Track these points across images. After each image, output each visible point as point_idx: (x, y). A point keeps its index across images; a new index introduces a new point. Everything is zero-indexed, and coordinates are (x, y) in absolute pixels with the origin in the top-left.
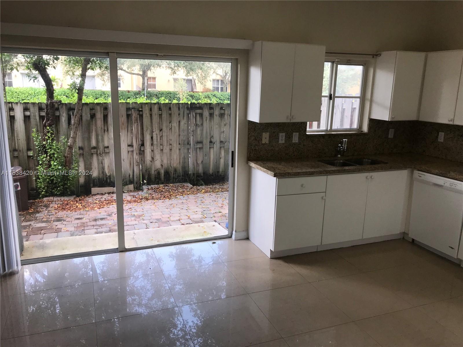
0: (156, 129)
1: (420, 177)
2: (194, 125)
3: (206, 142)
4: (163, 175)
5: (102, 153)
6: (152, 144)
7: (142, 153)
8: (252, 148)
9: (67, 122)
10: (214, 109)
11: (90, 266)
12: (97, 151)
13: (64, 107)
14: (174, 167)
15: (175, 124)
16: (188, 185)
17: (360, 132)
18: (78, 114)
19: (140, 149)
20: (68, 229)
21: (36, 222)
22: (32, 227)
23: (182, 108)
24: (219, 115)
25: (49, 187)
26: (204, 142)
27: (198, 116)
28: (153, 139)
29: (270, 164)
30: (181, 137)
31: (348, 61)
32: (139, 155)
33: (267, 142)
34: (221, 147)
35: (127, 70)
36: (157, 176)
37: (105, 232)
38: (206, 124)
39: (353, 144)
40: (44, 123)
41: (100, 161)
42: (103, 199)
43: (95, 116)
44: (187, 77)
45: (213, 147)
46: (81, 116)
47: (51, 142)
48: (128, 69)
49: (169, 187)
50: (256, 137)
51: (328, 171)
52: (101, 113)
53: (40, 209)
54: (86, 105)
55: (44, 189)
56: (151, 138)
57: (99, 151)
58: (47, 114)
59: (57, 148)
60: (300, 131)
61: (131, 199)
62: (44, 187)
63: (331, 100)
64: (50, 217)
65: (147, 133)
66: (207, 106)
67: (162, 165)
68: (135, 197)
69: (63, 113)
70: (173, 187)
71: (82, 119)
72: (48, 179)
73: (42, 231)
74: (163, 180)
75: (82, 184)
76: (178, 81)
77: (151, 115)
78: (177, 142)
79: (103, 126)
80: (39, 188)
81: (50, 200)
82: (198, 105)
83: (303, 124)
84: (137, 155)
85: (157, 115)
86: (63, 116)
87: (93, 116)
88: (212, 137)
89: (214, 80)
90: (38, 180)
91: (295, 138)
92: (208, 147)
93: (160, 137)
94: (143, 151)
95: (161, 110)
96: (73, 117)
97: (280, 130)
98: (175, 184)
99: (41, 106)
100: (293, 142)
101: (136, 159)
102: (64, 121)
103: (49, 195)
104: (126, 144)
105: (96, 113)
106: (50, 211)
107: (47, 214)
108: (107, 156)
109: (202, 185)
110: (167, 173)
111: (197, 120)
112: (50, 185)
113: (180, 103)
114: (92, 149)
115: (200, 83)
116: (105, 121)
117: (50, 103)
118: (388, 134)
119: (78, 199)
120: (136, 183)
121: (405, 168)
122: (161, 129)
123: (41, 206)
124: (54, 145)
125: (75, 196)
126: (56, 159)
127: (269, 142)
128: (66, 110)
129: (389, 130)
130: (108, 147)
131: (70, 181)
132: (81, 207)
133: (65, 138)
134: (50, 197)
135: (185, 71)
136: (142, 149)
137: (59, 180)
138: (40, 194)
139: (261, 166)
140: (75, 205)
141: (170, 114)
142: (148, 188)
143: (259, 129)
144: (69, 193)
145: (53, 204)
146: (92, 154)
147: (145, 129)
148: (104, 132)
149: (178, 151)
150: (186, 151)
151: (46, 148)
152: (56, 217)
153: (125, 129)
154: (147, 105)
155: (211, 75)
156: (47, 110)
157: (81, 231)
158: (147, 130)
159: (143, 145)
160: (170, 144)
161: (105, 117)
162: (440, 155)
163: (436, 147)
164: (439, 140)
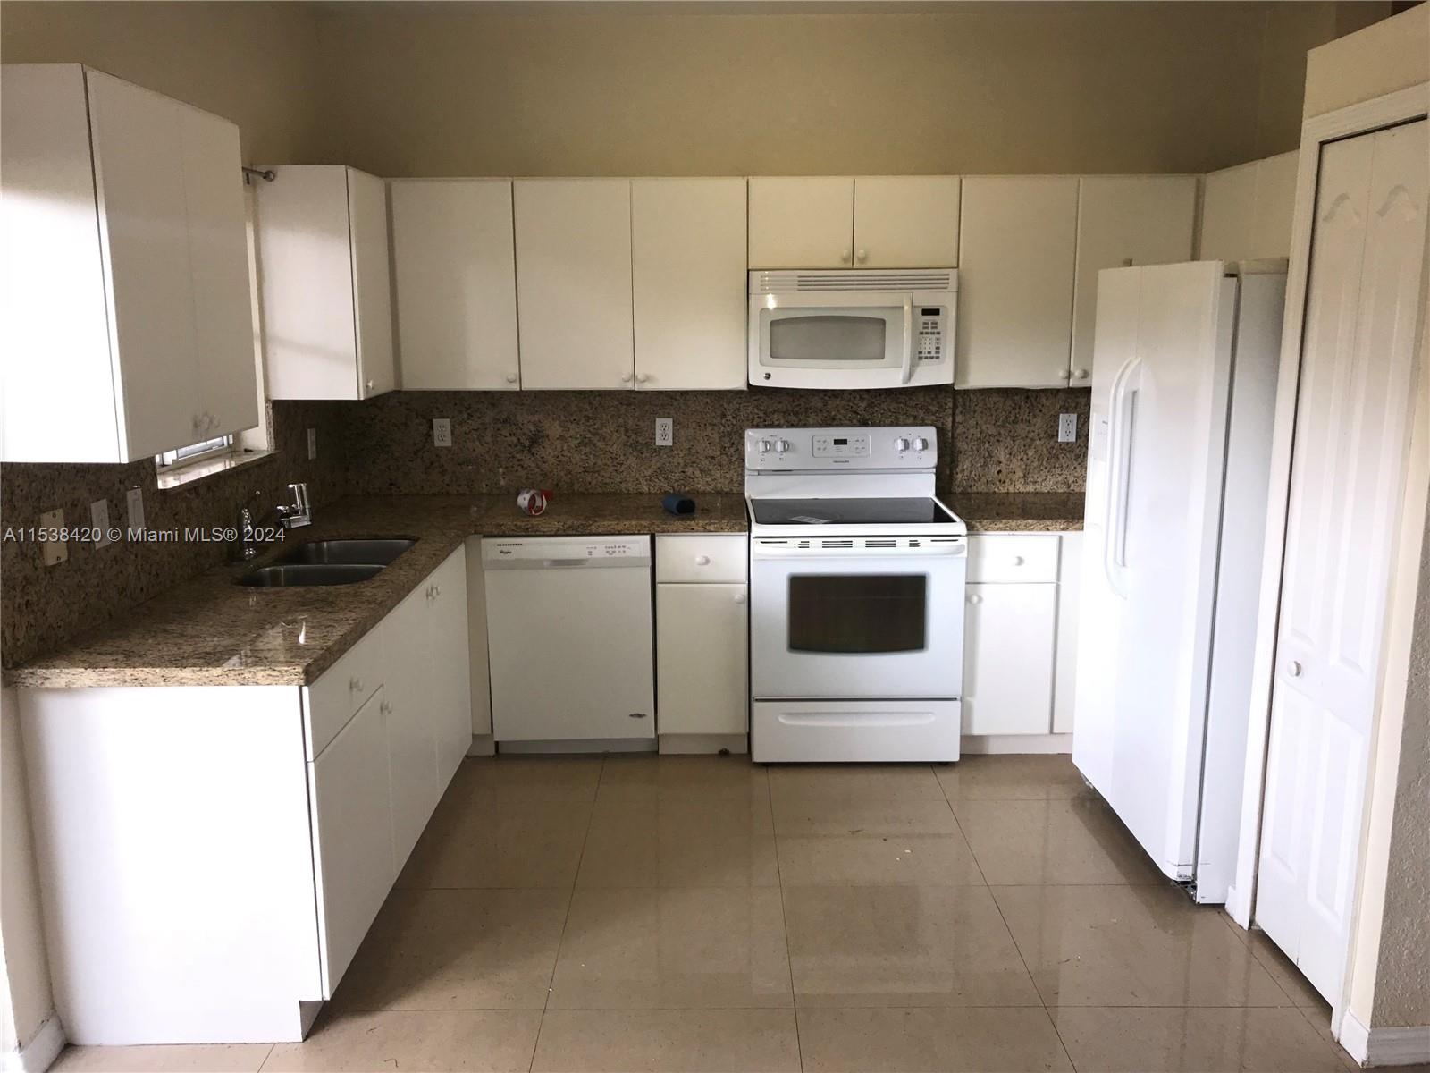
1: (507, 553)
8: (17, 599)
33: (64, 556)
60: (142, 480)
97: (90, 491)
118: (307, 447)
129: (307, 434)
143: (27, 498)
162: (448, 485)
163: (432, 463)
164: (437, 443)
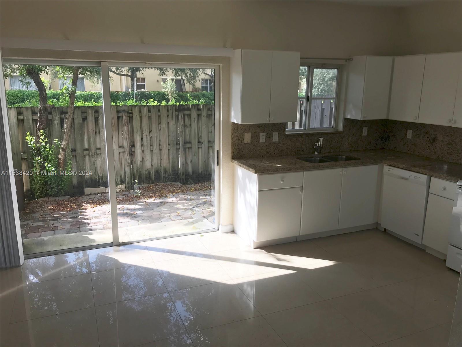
0: (145, 130)
1: (389, 171)
2: (182, 126)
3: (195, 142)
4: (153, 175)
5: (94, 155)
6: (142, 145)
7: (132, 154)
8: (236, 147)
9: (59, 125)
10: (202, 110)
11: (85, 264)
12: (89, 153)
13: (57, 110)
14: (163, 166)
15: (164, 126)
16: (177, 184)
17: (336, 131)
18: (70, 117)
19: (131, 150)
20: (64, 227)
21: (33, 222)
22: (29, 226)
23: (170, 109)
24: (206, 116)
25: (44, 188)
26: (193, 142)
27: (186, 117)
28: (143, 140)
29: (251, 162)
30: (170, 138)
31: (323, 65)
32: (130, 156)
33: (250, 142)
34: (209, 147)
35: (115, 71)
36: (148, 175)
37: (100, 229)
38: (194, 125)
39: (329, 142)
40: (37, 126)
41: (92, 162)
42: (97, 199)
43: (87, 120)
44: (176, 77)
45: (202, 147)
46: (73, 119)
47: (44, 144)
48: (117, 71)
49: (159, 186)
50: (238, 137)
51: (304, 167)
52: (93, 116)
53: (36, 209)
54: (78, 109)
55: (39, 190)
56: (141, 139)
57: (91, 153)
58: (40, 117)
59: (51, 150)
60: (279, 131)
61: (123, 198)
62: (39, 188)
63: (308, 101)
64: (46, 216)
65: (137, 134)
66: (194, 107)
67: (152, 165)
68: (127, 197)
69: (55, 117)
70: (163, 186)
71: (74, 122)
72: (43, 180)
73: (40, 230)
74: (154, 179)
75: (75, 185)
76: (167, 81)
77: (141, 117)
78: (166, 142)
79: (94, 129)
80: (34, 189)
81: (45, 201)
82: (186, 106)
83: (282, 124)
84: (128, 155)
85: (146, 117)
86: (56, 120)
87: (84, 119)
88: (200, 137)
89: (203, 80)
90: (33, 182)
91: (275, 138)
92: (197, 147)
93: (150, 138)
94: (133, 151)
95: (151, 112)
96: (65, 120)
97: (261, 131)
98: (165, 183)
99: (34, 110)
100: (273, 141)
101: (128, 159)
102: (57, 125)
103: (44, 196)
104: (117, 146)
105: (87, 116)
106: (45, 211)
107: (43, 214)
108: (99, 157)
109: (191, 184)
110: (157, 172)
111: (185, 121)
112: (45, 186)
113: (169, 105)
114: (84, 151)
115: (189, 84)
116: (97, 123)
117: (44, 107)
118: (362, 132)
119: (72, 199)
120: (128, 183)
121: (376, 163)
122: (150, 130)
123: (37, 206)
124: (48, 147)
125: (69, 196)
126: (50, 161)
127: (251, 141)
128: (58, 114)
129: (363, 128)
130: (100, 149)
131: (63, 182)
132: (75, 206)
133: (58, 141)
134: (45, 198)
135: (174, 72)
136: (133, 150)
137: (53, 181)
138: (35, 195)
139: (243, 164)
140: (69, 205)
141: (159, 116)
142: (139, 187)
143: (242, 129)
144: (63, 193)
145: (48, 204)
146: (85, 156)
147: (135, 130)
148: (96, 134)
149: (167, 151)
150: (175, 151)
151: (40, 151)
152: (51, 216)
153: (115, 131)
154: (136, 108)
155: (200, 74)
156: (41, 114)
157: (76, 229)
158: (137, 131)
159: (133, 146)
160: (160, 145)
161: (96, 120)
162: (408, 151)
163: (405, 143)
164: (408, 137)
